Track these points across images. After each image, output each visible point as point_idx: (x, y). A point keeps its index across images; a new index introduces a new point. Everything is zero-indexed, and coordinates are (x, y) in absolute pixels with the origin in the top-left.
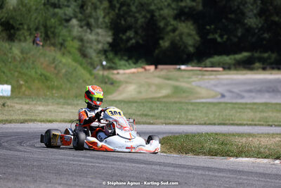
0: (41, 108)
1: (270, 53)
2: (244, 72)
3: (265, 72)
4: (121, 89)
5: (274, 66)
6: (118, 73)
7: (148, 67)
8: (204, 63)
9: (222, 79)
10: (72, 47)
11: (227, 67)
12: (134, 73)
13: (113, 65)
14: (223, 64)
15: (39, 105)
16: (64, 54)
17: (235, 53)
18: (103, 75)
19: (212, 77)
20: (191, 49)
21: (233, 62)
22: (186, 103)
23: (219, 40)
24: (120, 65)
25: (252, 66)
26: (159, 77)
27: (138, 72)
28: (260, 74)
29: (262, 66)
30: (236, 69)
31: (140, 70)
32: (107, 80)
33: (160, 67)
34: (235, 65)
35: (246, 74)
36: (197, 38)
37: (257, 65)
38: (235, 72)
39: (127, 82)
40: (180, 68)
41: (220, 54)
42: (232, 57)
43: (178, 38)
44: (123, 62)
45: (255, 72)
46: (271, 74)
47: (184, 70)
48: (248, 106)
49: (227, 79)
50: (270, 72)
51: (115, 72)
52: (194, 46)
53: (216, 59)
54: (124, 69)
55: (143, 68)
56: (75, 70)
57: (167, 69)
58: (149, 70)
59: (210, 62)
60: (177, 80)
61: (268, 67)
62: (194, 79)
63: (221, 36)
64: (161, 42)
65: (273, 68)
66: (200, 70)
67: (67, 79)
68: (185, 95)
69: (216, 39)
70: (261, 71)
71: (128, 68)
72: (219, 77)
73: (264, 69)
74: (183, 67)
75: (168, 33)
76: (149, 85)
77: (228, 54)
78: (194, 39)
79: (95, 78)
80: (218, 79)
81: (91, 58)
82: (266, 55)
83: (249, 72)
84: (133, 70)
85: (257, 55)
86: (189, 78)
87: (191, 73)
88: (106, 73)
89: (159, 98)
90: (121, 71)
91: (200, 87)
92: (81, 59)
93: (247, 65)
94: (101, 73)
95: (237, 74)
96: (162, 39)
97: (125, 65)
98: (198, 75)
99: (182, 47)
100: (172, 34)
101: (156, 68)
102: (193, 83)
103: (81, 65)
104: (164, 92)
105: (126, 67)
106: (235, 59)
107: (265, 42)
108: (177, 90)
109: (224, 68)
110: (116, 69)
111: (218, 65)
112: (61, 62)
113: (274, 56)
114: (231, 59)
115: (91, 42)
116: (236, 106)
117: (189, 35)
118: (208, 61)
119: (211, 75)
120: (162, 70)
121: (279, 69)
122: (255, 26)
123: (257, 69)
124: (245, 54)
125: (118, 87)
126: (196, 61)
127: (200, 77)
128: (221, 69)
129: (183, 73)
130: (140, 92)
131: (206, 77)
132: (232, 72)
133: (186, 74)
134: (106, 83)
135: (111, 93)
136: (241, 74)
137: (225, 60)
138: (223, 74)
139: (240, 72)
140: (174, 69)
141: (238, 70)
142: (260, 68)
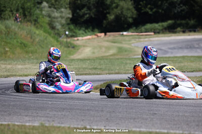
0: (20, 67)
1: (187, 20)
2: (170, 35)
3: (184, 34)
4: (80, 51)
5: (191, 29)
6: (78, 40)
7: (99, 34)
9: (153, 41)
10: (43, 22)
12: (89, 39)
13: (74, 34)
14: (154, 30)
15: (19, 65)
16: (37, 27)
17: (163, 21)
18: (67, 42)
19: (146, 39)
20: (130, 20)
21: (160, 28)
22: (126, 59)
23: (150, 13)
24: (79, 34)
25: (175, 30)
26: (107, 41)
27: (92, 38)
28: (181, 35)
29: (182, 30)
30: (163, 33)
31: (94, 36)
32: (69, 45)
33: (108, 34)
34: (162, 30)
35: (171, 36)
36: (135, 12)
37: (179, 29)
38: (163, 35)
39: (84, 46)
40: (123, 34)
41: (151, 22)
42: (160, 24)
43: (120, 12)
44: (81, 32)
45: (178, 34)
46: (189, 35)
47: (126, 35)
48: (170, 59)
49: (158, 40)
50: (188, 34)
51: (76, 39)
52: (132, 18)
53: (148, 26)
54: (82, 37)
55: (95, 35)
56: (46, 39)
57: (113, 35)
58: (100, 36)
59: (144, 28)
60: (121, 43)
61: (187, 30)
62: (133, 41)
63: (151, 9)
64: (108, 15)
65: (190, 31)
66: (138, 35)
67: (40, 46)
68: (126, 53)
69: (148, 12)
71: (86, 36)
72: (151, 39)
73: (184, 32)
74: (125, 33)
75: (113, 9)
76: (101, 47)
77: (157, 22)
78: (133, 13)
79: (61, 43)
80: (151, 40)
81: (58, 30)
82: (183, 22)
83: (173, 34)
84: (89, 37)
85: (178, 22)
86: (130, 41)
87: (131, 37)
88: (69, 40)
89: (108, 56)
90: (80, 38)
91: (137, 47)
92: (50, 31)
93: (171, 29)
94: (65, 40)
95: (165, 36)
96: (109, 13)
97: (83, 34)
98: (137, 38)
99: (122, 18)
100: (115, 10)
101: (105, 35)
102: (132, 45)
103: (50, 35)
104: (112, 52)
105: (83, 35)
106: (163, 26)
107: (183, 13)
108: (121, 50)
109: (155, 33)
110: (76, 37)
112: (35, 33)
113: (192, 22)
114: (159, 26)
115: (57, 18)
116: (162, 59)
117: (128, 9)
118: (143, 28)
120: (110, 36)
121: (195, 31)
123: (179, 32)
124: (170, 22)
125: (78, 50)
126: (134, 28)
127: (137, 40)
128: (152, 33)
129: (125, 37)
130: (94, 53)
131: (142, 40)
132: (160, 35)
133: (127, 38)
134: (69, 47)
135: (73, 55)
136: (167, 36)
137: (155, 27)
138: (154, 37)
139: (166, 35)
140: (118, 34)
141: (165, 34)
142: (181, 31)
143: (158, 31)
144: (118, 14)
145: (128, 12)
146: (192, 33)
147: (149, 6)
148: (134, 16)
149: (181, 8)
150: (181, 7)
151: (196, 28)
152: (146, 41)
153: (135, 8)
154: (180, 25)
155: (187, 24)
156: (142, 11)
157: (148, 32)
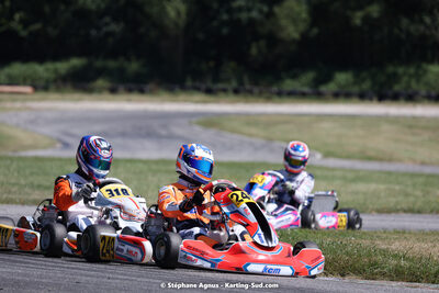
1: (121, 59)
2: (77, 96)
3: (111, 96)
5: (132, 86)
11: (42, 86)
14: (33, 80)
17: (56, 58)
19: (18, 105)
21: (52, 76)
23: (24, 33)
25: (91, 85)
28: (108, 100)
29: (108, 85)
30: (58, 90)
34: (55, 81)
37: (100, 83)
41: (25, 59)
42: (50, 66)
45: (94, 96)
46: (129, 100)
49: (49, 110)
50: (126, 96)
53: (17, 69)
61: (121, 88)
63: (25, 23)
65: (130, 91)
70: (107, 95)
73: (113, 91)
77: (41, 60)
80: (30, 109)
82: (112, 64)
83: (86, 96)
85: (99, 63)
106: (56, 71)
107: (110, 40)
109: (36, 88)
111: (23, 81)
113: (134, 66)
114: (47, 70)
119: (14, 100)
121: (142, 91)
122: (93, 7)
123: (100, 91)
124: (76, 62)
128: (28, 89)
131: (8, 105)
136: (72, 100)
137: (35, 72)
138: (33, 100)
139: (68, 96)
142: (105, 89)
143: (42, 83)
146: (135, 96)
147: (17, 16)
149: (105, 29)
150: (107, 24)
151: (146, 83)
152: (19, 109)
154: (100, 73)
155: (121, 71)
157: (17, 84)
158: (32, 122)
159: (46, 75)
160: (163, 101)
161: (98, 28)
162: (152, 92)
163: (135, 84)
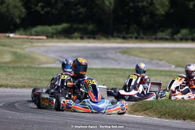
1: (85, 24)
2: (66, 40)
5: (91, 36)
8: (29, 32)
9: (49, 46)
11: (50, 36)
14: (47, 34)
17: (57, 24)
19: (40, 44)
20: (18, 21)
21: (55, 32)
23: (42, 12)
25: (73, 35)
29: (80, 35)
30: (57, 38)
34: (56, 34)
35: (66, 42)
36: (24, 10)
37: (76, 34)
38: (57, 40)
40: (9, 36)
41: (44, 23)
42: (54, 27)
43: (5, 9)
45: (74, 40)
46: (89, 42)
47: (13, 38)
49: (53, 46)
50: (87, 41)
52: (20, 17)
53: (40, 28)
60: (12, 47)
61: (85, 37)
62: (25, 46)
63: (43, 8)
65: (89, 38)
66: (27, 38)
68: (28, 60)
70: (79, 40)
73: (82, 38)
74: (12, 35)
77: (50, 25)
78: (21, 11)
80: (46, 46)
82: (81, 26)
85: (75, 26)
86: (22, 45)
87: (20, 40)
95: (60, 42)
99: (10, 18)
102: (26, 50)
106: (56, 29)
107: (81, 16)
109: (47, 37)
113: (91, 27)
114: (52, 29)
117: (16, 7)
118: (34, 30)
119: (38, 42)
121: (94, 38)
123: (76, 38)
124: (65, 25)
126: (22, 30)
127: (30, 44)
128: (44, 37)
129: (13, 40)
131: (36, 44)
132: (54, 40)
133: (16, 41)
136: (63, 42)
137: (48, 30)
138: (46, 42)
139: (62, 40)
140: (4, 36)
141: (59, 39)
142: (78, 37)
144: (3, 12)
145: (16, 10)
146: (91, 40)
147: (40, 4)
148: (23, 16)
150: (79, 9)
151: (96, 34)
152: (41, 46)
153: (23, 5)
155: (85, 29)
156: (33, 10)
157: (39, 35)
158: (46, 52)
159: (52, 31)
160: (104, 43)
161: (75, 10)
162: (99, 38)
163: (92, 35)
